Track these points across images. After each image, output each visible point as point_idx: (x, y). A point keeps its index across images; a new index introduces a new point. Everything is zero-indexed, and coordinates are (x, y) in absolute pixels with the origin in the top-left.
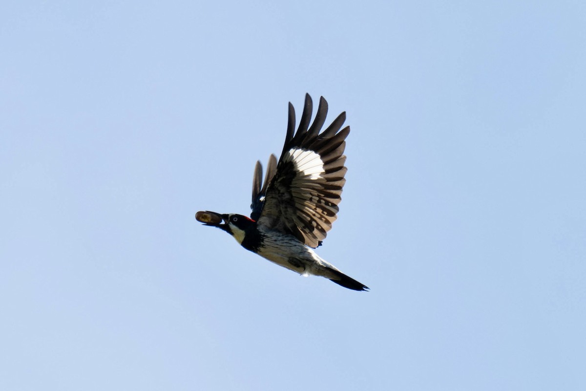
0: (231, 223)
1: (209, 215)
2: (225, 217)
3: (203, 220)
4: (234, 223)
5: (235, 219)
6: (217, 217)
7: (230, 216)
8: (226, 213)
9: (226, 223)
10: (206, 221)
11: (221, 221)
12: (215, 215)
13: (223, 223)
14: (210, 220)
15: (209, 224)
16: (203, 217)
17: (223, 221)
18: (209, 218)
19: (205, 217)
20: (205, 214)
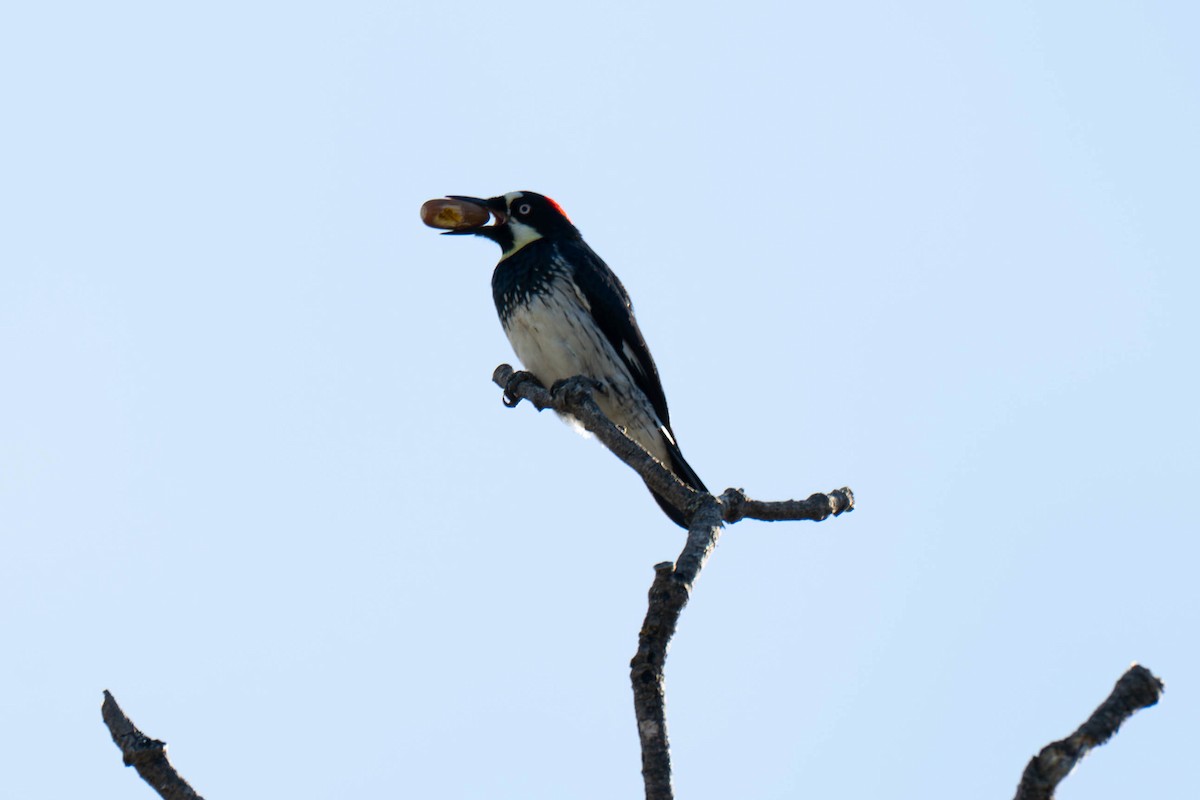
0: (514, 219)
1: (456, 209)
2: (497, 204)
3: (443, 222)
4: (523, 220)
5: (525, 209)
6: (478, 209)
7: (509, 200)
8: (498, 195)
9: (499, 220)
10: (452, 224)
11: (488, 219)
12: (471, 205)
13: (492, 222)
14: (460, 219)
15: (458, 230)
16: (441, 216)
17: (491, 215)
18: (456, 215)
19: (448, 214)
20: (444, 207)
